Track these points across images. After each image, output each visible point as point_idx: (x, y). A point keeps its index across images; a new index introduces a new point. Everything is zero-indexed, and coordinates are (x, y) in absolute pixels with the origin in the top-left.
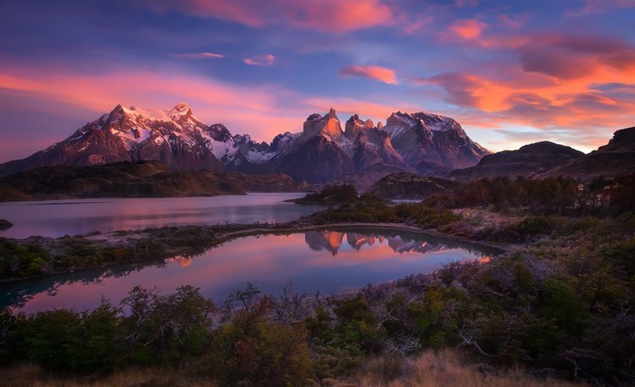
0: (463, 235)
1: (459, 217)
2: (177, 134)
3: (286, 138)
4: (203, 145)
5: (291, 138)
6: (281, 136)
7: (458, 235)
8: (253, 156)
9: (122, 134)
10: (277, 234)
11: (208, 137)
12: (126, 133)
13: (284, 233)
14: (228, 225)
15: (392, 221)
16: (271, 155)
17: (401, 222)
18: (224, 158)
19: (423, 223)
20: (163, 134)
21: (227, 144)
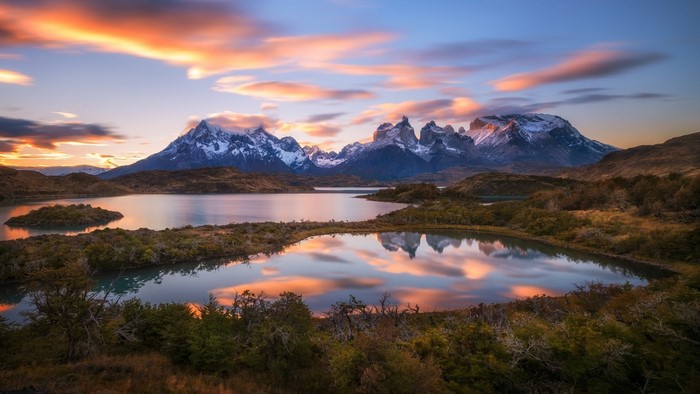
0: (594, 246)
1: (586, 222)
2: (251, 147)
3: (355, 148)
4: (274, 154)
5: (360, 148)
6: (350, 146)
7: (589, 245)
8: (321, 162)
9: (205, 147)
10: (354, 233)
11: (278, 149)
12: (208, 146)
13: (361, 233)
14: (303, 223)
15: (489, 224)
16: (340, 161)
17: (502, 225)
18: (294, 164)
19: (532, 228)
20: (239, 147)
21: (296, 154)
